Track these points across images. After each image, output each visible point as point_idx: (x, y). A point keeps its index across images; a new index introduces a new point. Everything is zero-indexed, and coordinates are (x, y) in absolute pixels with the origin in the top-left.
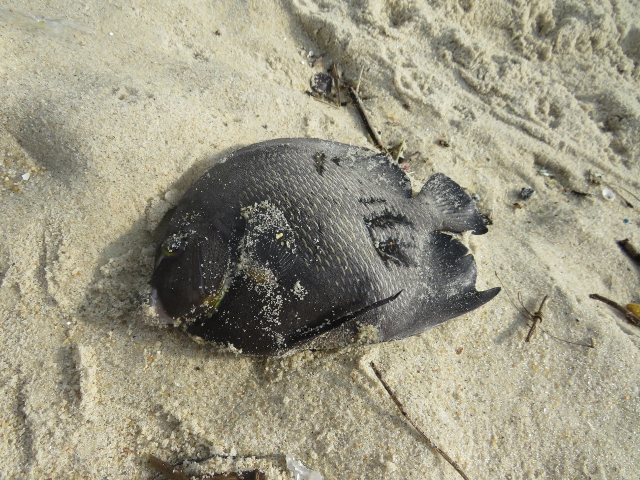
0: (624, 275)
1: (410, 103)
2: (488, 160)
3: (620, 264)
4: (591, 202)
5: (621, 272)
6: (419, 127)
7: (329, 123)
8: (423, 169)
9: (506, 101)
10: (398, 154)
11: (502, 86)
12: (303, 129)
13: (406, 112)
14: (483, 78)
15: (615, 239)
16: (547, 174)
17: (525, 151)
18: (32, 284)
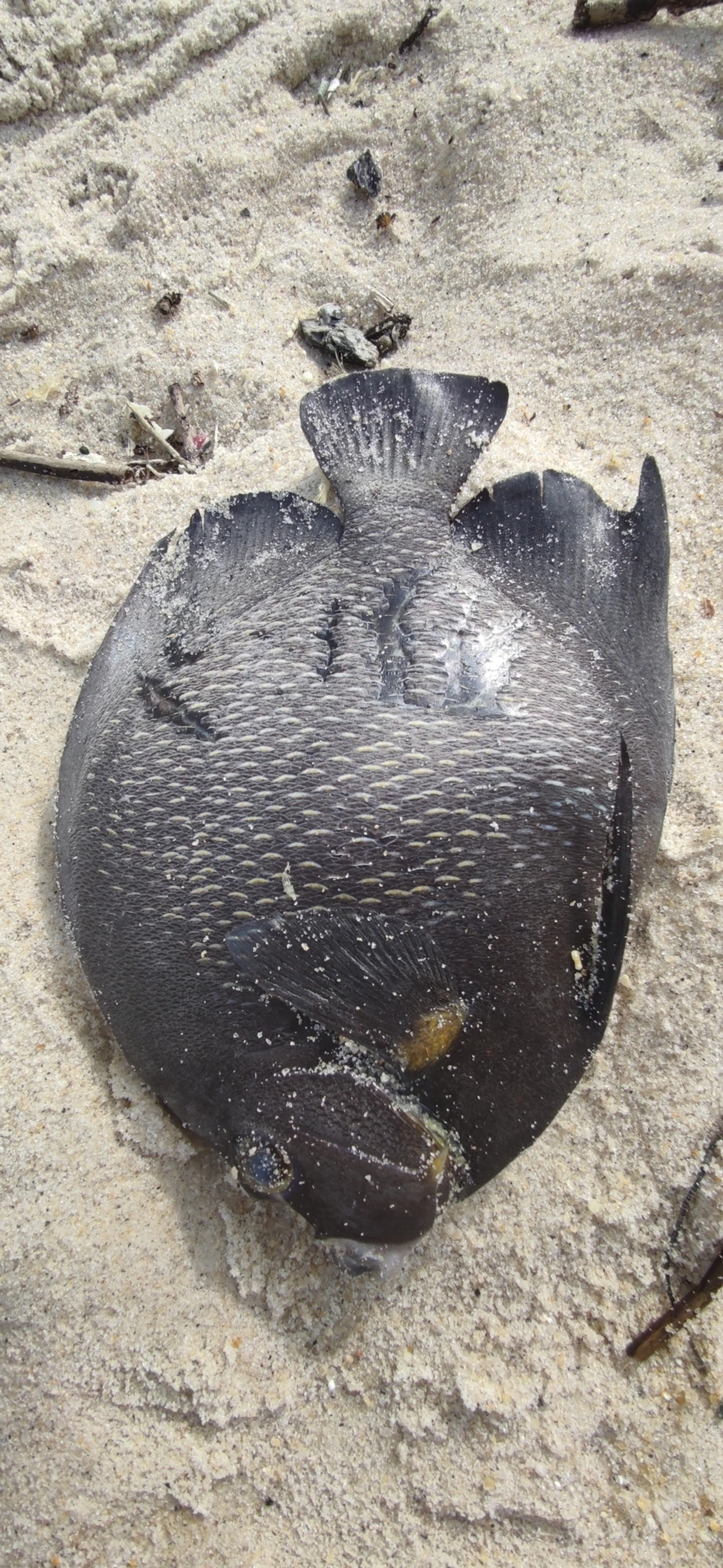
0: (651, 79)
1: (24, 319)
2: (245, 213)
3: (623, 68)
4: (447, 23)
5: (640, 78)
6: (99, 339)
7: (25, 573)
8: (219, 401)
9: (103, 51)
10: (155, 439)
11: (59, 29)
12: (22, 649)
13: (47, 344)
14: (19, 68)
15: (560, 31)
16: (335, 84)
17: (258, 96)
18: (224, 1445)
